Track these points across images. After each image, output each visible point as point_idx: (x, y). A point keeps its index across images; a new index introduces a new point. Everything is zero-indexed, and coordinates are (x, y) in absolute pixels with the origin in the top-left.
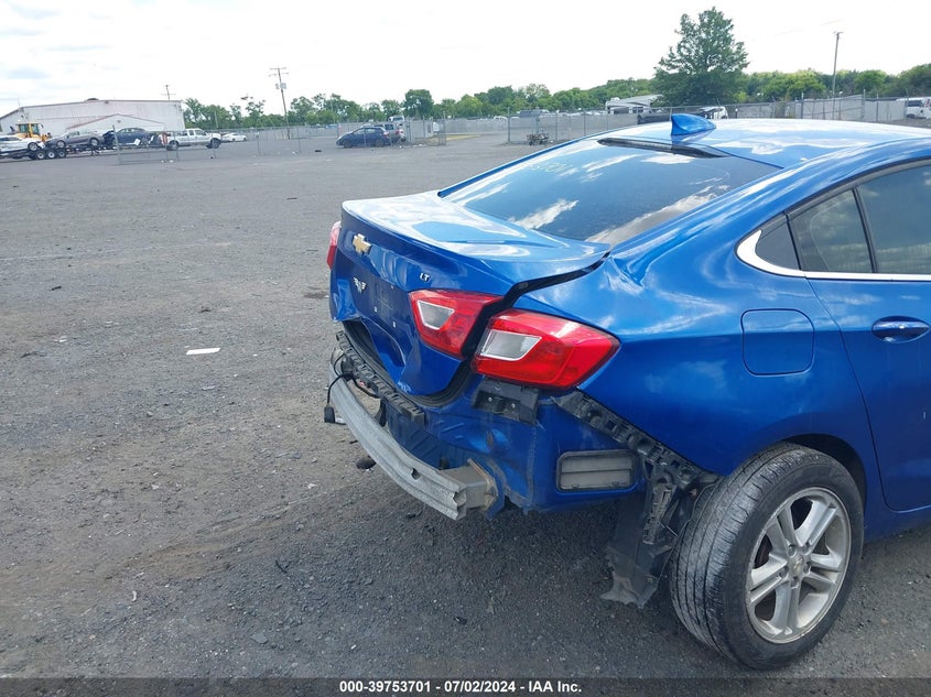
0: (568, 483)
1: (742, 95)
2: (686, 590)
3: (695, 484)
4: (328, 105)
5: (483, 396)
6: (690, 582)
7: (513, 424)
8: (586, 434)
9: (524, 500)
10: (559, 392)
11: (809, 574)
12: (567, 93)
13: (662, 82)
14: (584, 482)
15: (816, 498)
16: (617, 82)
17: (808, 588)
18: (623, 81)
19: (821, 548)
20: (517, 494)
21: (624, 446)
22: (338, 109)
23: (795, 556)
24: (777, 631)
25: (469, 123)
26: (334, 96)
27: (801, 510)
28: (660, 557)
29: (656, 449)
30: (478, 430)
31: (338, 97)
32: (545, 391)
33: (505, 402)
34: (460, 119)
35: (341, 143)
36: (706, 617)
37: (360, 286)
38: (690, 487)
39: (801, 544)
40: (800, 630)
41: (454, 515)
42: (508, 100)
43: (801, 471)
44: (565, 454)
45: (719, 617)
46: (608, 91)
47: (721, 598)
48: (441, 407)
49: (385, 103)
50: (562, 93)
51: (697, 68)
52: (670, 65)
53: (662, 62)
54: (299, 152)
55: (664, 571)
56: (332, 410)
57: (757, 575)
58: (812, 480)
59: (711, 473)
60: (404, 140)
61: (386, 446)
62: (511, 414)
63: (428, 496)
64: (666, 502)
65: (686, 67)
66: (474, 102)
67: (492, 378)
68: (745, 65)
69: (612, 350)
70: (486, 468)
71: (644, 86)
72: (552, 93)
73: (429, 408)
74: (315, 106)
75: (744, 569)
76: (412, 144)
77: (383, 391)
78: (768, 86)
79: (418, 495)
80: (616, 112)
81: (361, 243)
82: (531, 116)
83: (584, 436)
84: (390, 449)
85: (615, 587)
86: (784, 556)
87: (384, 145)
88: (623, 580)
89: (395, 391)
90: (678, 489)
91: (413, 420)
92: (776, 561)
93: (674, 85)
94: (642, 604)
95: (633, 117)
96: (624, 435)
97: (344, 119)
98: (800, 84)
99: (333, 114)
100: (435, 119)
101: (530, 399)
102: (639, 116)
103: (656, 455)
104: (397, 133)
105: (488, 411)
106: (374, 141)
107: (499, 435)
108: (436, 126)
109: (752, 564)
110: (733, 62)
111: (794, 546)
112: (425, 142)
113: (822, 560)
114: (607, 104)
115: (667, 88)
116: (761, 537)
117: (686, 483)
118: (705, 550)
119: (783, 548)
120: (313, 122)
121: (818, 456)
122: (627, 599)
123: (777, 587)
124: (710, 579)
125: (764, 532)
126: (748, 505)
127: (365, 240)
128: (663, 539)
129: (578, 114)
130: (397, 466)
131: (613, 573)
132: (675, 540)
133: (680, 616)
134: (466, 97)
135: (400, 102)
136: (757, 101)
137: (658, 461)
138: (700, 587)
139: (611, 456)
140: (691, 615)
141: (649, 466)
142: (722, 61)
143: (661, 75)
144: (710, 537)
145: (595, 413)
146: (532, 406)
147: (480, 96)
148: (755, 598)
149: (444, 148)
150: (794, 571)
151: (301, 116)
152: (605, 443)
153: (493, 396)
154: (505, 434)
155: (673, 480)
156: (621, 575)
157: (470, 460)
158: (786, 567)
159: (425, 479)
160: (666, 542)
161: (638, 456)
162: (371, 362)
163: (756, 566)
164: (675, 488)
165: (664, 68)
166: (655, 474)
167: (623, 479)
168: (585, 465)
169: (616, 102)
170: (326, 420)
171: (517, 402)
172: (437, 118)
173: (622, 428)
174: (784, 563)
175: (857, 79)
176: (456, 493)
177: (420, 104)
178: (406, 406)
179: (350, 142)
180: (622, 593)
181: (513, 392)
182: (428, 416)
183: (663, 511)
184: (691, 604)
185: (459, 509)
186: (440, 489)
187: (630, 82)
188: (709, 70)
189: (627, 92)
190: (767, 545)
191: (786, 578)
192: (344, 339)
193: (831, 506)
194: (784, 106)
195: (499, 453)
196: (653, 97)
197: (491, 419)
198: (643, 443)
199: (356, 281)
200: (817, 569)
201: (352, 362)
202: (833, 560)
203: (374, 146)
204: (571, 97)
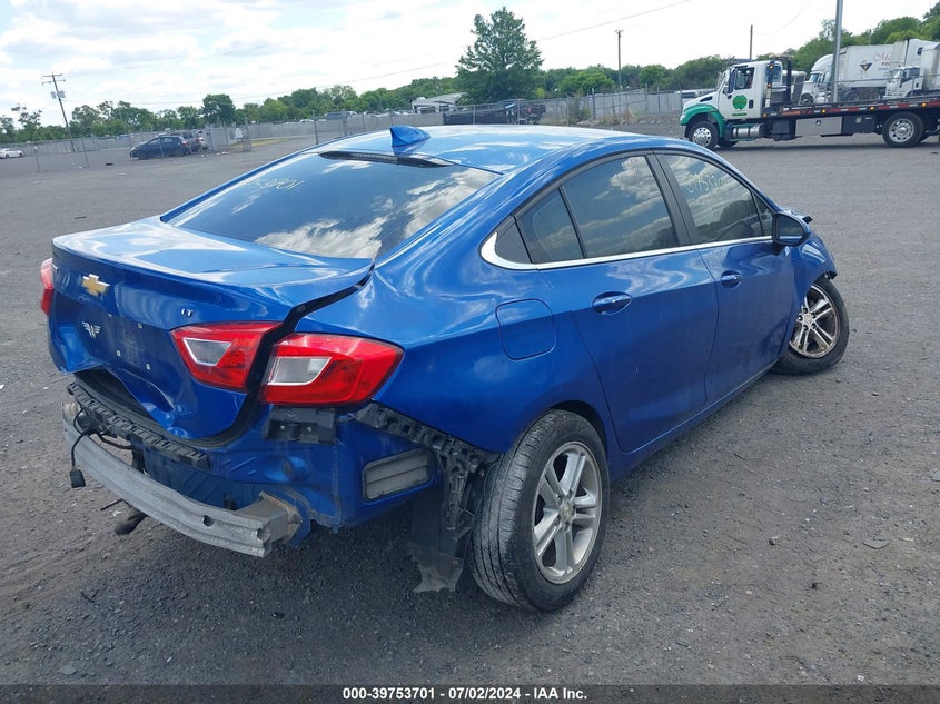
0: (373, 492)
1: (540, 91)
2: (484, 561)
3: (483, 466)
4: (116, 113)
5: (275, 425)
6: (486, 554)
7: (312, 447)
8: (385, 441)
9: (332, 519)
10: (357, 407)
11: (576, 516)
12: (373, 94)
13: (464, 80)
14: (388, 488)
15: (569, 451)
16: (422, 82)
17: (578, 527)
18: (427, 80)
19: (581, 493)
20: (323, 515)
21: (421, 445)
22: (128, 118)
23: (564, 506)
24: (561, 573)
25: (274, 128)
26: (122, 103)
27: (560, 465)
28: (462, 540)
29: (447, 441)
30: (273, 461)
31: (128, 105)
32: (341, 409)
33: (300, 428)
34: (265, 125)
35: (134, 154)
36: (505, 580)
37: (93, 330)
38: (478, 470)
39: (566, 493)
40: (578, 565)
41: (261, 553)
42: (314, 102)
43: (555, 433)
44: (369, 465)
45: (516, 577)
46: (414, 90)
47: (515, 561)
48: (226, 445)
49: (182, 110)
50: (368, 94)
51: (495, 66)
52: (470, 64)
53: (462, 61)
54: (87, 167)
55: (466, 550)
56: (80, 472)
57: (539, 530)
58: (565, 437)
59: (492, 452)
60: (205, 148)
61: (163, 498)
62: (309, 438)
63: (226, 540)
64: (461, 488)
65: (485, 65)
66: (278, 106)
67: (281, 406)
68: (540, 63)
69: (398, 358)
70: (285, 498)
71: (448, 83)
72: (359, 94)
73: (210, 449)
74: (101, 115)
75: (529, 530)
76: (215, 152)
77: (149, 441)
78: (564, 82)
79: (215, 542)
80: (423, 112)
81: (94, 283)
82: (336, 119)
83: (384, 444)
84: (170, 502)
85: (424, 579)
86: (556, 508)
87: (184, 155)
88: (429, 570)
89: (164, 438)
90: (470, 474)
91: (195, 465)
92: (551, 514)
93: (476, 83)
94: (452, 586)
95: (439, 115)
96: (420, 436)
97: (137, 129)
98: (590, 80)
99: (123, 124)
100: (238, 125)
101: (327, 420)
102: (444, 115)
103: (449, 448)
104: (197, 141)
105: (282, 440)
106: (172, 150)
107: (297, 461)
108: (239, 133)
109: (533, 524)
110: (528, 60)
111: (561, 497)
112: (229, 149)
113: (584, 501)
114: (414, 103)
115: (470, 86)
116: (536, 498)
117: (475, 466)
118: (493, 522)
119: (554, 501)
120: (100, 133)
121: (566, 417)
122: (438, 587)
123: (555, 536)
124: (503, 548)
125: (537, 493)
126: (521, 473)
127: (100, 280)
128: (463, 522)
129: (386, 115)
130: (182, 517)
131: (419, 565)
132: (473, 520)
133: (481, 586)
134: (269, 101)
135: (198, 108)
136: (555, 96)
137: (450, 453)
138: (496, 556)
139: (408, 458)
140: (492, 583)
141: (444, 458)
142: (518, 60)
143: (462, 73)
144: (495, 509)
145: (390, 420)
146: (331, 426)
147: (284, 100)
148: (540, 552)
149: (250, 154)
150: (565, 518)
151: (85, 126)
152: (403, 446)
153: (285, 423)
154: (304, 459)
155: (465, 468)
156: (426, 566)
157: (262, 494)
158: (559, 517)
159: (221, 523)
160: (465, 525)
161: (433, 452)
162: (125, 412)
163: (536, 524)
164: (467, 472)
165: (465, 67)
166: (450, 465)
167: (421, 476)
168: (388, 472)
169: (421, 101)
170: (74, 486)
171: (314, 425)
172: (240, 123)
173: (417, 429)
174: (556, 515)
175: (640, 74)
176: (259, 530)
177: (220, 110)
178: (183, 452)
179: (145, 154)
180: (431, 583)
181: (307, 416)
182: (212, 458)
183: (459, 497)
184: (491, 574)
185: (265, 545)
186: (240, 531)
187: (435, 80)
188: (507, 67)
189: (433, 91)
190: (541, 502)
191: (560, 526)
192: (80, 392)
193: (582, 454)
194: (578, 100)
195: (299, 481)
196: (458, 95)
197: (286, 446)
198: (436, 439)
199: (87, 325)
200: (581, 510)
201: (99, 416)
202: (589, 499)
203: (173, 156)
204: (378, 98)
